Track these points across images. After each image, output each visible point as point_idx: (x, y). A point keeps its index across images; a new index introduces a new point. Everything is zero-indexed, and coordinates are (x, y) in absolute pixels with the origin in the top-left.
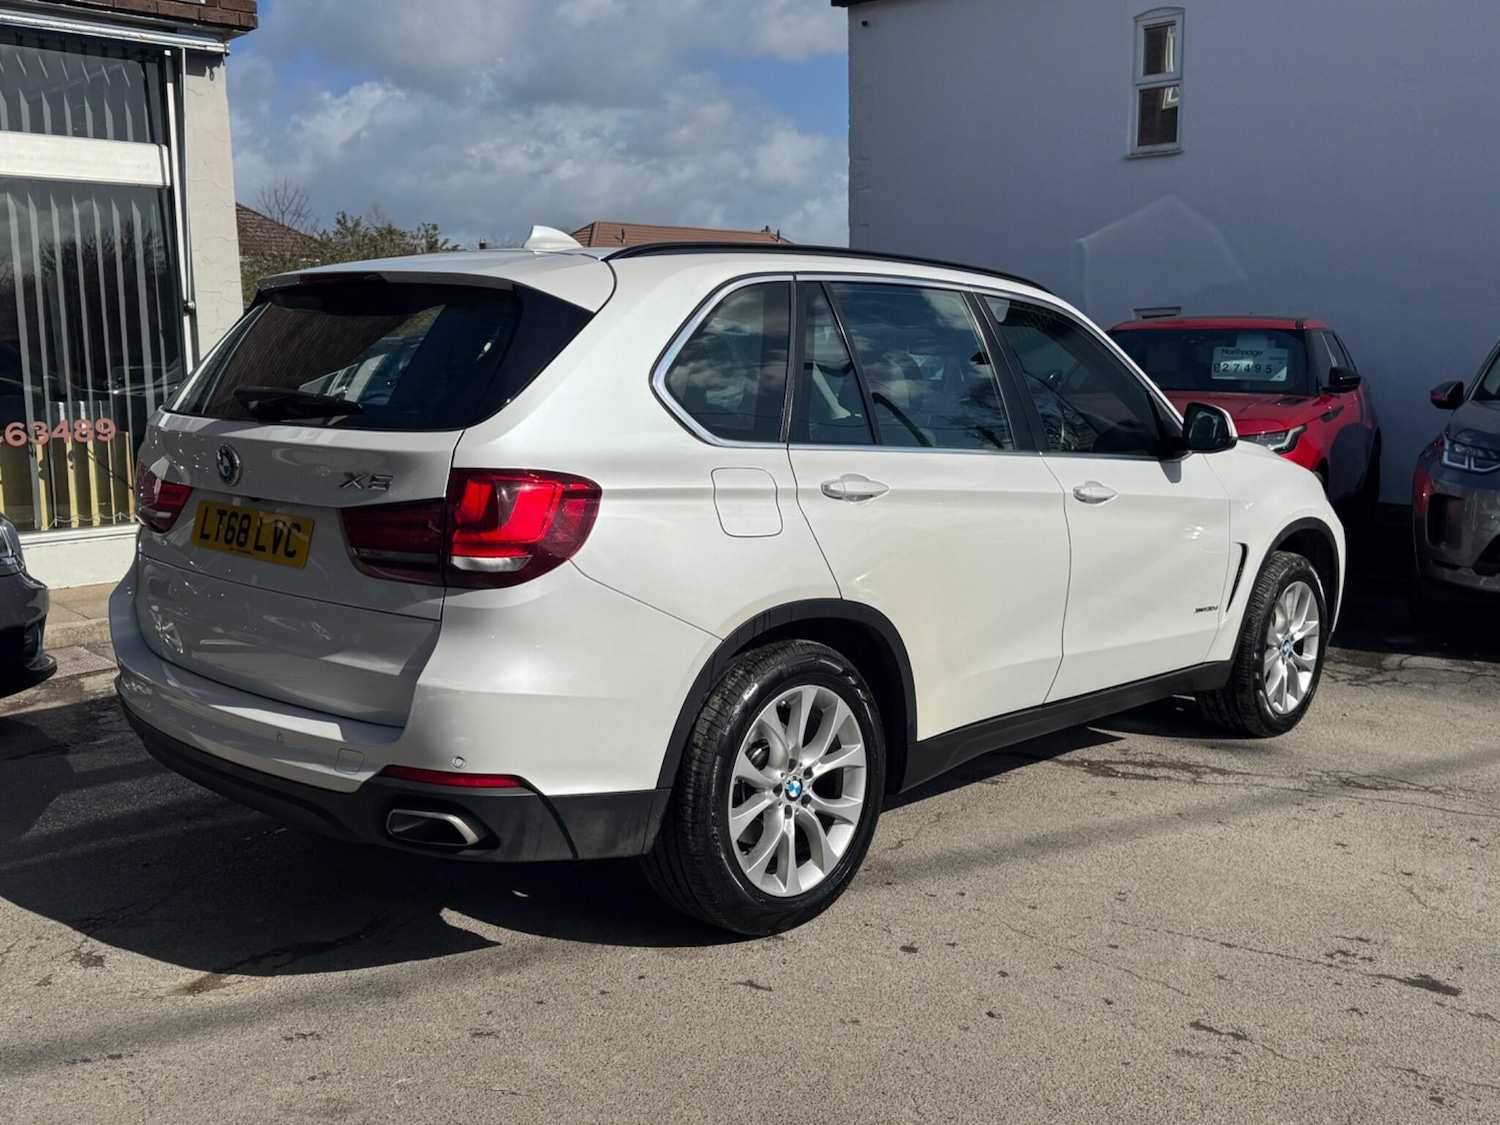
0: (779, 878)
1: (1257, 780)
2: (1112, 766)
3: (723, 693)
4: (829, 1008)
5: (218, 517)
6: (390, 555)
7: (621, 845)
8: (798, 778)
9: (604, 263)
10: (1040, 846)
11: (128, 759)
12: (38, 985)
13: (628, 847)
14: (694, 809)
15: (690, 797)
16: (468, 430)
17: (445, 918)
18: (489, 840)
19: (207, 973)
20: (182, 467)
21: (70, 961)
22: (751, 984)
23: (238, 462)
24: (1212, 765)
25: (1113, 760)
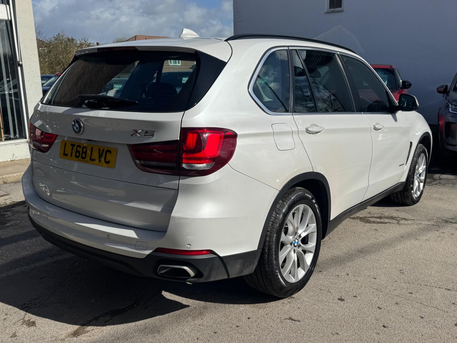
0: (292, 275)
1: (418, 222)
2: (368, 219)
3: (276, 210)
4: (325, 328)
5: (71, 147)
6: (154, 163)
7: (244, 271)
8: (297, 238)
9: (226, 42)
10: (363, 252)
11: (20, 232)
12: (11, 337)
13: (246, 272)
14: (268, 255)
15: (267, 251)
16: (186, 111)
17: (164, 296)
18: (199, 274)
19: (79, 326)
20: (47, 126)
21: (22, 324)
22: (290, 319)
23: (82, 125)
24: (401, 217)
25: (367, 216)
